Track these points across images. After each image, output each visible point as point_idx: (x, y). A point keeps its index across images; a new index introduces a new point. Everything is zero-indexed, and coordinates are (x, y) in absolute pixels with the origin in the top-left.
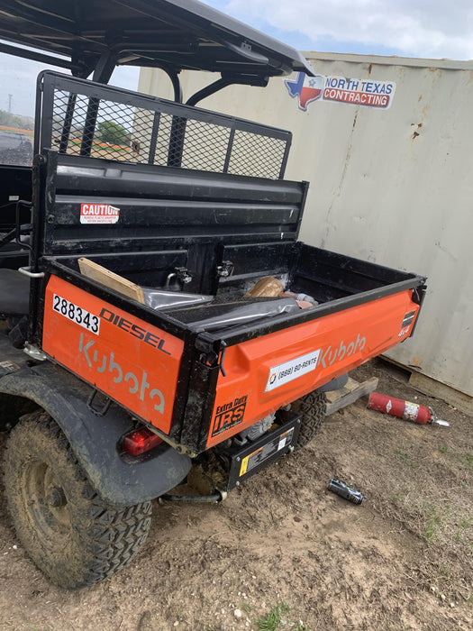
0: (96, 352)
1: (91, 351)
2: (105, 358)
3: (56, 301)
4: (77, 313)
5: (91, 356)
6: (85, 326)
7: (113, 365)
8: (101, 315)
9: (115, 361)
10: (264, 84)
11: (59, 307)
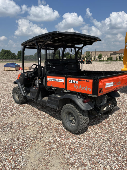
0: (77, 86)
1: (77, 87)
2: (79, 87)
3: (69, 81)
4: (73, 82)
5: (77, 88)
6: (75, 83)
7: (81, 87)
8: (78, 80)
9: (81, 86)
10: (92, 44)
11: (70, 82)
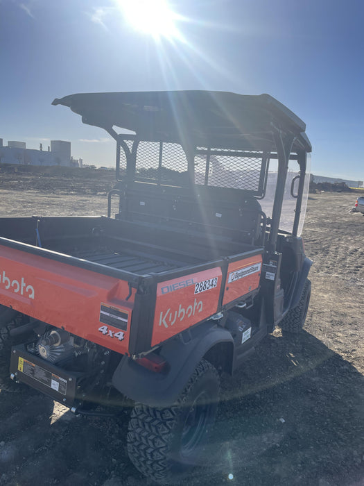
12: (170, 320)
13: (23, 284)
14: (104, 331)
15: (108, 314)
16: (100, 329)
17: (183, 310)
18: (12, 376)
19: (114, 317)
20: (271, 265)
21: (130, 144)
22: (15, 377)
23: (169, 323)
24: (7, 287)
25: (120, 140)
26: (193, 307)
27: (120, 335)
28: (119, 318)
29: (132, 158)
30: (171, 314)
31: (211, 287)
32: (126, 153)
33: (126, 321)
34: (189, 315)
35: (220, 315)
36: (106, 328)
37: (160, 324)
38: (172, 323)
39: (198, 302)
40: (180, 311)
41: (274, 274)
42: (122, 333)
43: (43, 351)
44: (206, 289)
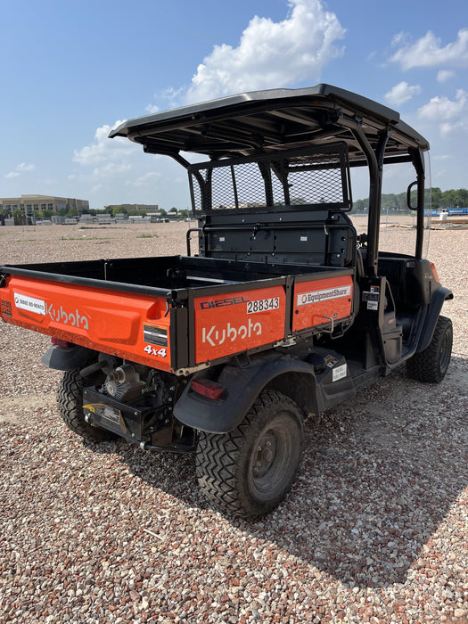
12: (217, 338)
13: (78, 317)
14: (149, 351)
15: (150, 333)
16: (145, 349)
17: (234, 330)
18: (87, 418)
19: (156, 334)
20: (372, 292)
21: (203, 172)
22: (89, 419)
23: (216, 342)
24: (66, 322)
25: (193, 169)
26: (247, 328)
27: (163, 352)
28: (160, 335)
29: (206, 188)
30: (217, 332)
31: (270, 308)
32: (199, 182)
33: (166, 337)
34: (243, 337)
35: (292, 342)
36: (150, 347)
37: (204, 341)
38: (221, 342)
39: (253, 322)
40: (230, 330)
41: (377, 303)
42: (164, 350)
43: (111, 389)
44: (264, 310)
